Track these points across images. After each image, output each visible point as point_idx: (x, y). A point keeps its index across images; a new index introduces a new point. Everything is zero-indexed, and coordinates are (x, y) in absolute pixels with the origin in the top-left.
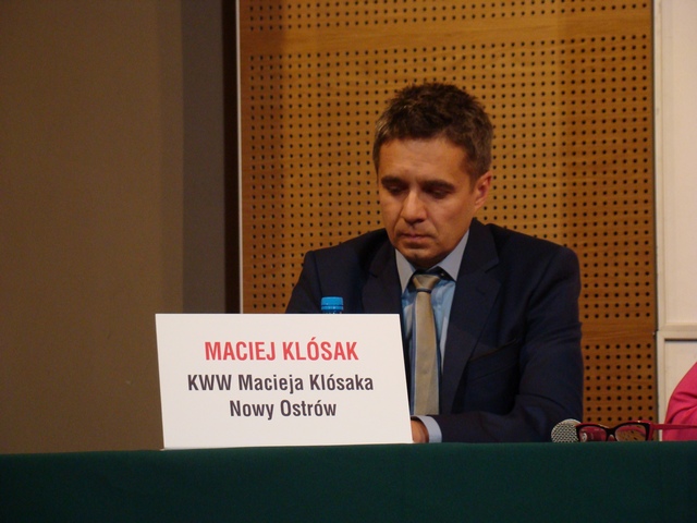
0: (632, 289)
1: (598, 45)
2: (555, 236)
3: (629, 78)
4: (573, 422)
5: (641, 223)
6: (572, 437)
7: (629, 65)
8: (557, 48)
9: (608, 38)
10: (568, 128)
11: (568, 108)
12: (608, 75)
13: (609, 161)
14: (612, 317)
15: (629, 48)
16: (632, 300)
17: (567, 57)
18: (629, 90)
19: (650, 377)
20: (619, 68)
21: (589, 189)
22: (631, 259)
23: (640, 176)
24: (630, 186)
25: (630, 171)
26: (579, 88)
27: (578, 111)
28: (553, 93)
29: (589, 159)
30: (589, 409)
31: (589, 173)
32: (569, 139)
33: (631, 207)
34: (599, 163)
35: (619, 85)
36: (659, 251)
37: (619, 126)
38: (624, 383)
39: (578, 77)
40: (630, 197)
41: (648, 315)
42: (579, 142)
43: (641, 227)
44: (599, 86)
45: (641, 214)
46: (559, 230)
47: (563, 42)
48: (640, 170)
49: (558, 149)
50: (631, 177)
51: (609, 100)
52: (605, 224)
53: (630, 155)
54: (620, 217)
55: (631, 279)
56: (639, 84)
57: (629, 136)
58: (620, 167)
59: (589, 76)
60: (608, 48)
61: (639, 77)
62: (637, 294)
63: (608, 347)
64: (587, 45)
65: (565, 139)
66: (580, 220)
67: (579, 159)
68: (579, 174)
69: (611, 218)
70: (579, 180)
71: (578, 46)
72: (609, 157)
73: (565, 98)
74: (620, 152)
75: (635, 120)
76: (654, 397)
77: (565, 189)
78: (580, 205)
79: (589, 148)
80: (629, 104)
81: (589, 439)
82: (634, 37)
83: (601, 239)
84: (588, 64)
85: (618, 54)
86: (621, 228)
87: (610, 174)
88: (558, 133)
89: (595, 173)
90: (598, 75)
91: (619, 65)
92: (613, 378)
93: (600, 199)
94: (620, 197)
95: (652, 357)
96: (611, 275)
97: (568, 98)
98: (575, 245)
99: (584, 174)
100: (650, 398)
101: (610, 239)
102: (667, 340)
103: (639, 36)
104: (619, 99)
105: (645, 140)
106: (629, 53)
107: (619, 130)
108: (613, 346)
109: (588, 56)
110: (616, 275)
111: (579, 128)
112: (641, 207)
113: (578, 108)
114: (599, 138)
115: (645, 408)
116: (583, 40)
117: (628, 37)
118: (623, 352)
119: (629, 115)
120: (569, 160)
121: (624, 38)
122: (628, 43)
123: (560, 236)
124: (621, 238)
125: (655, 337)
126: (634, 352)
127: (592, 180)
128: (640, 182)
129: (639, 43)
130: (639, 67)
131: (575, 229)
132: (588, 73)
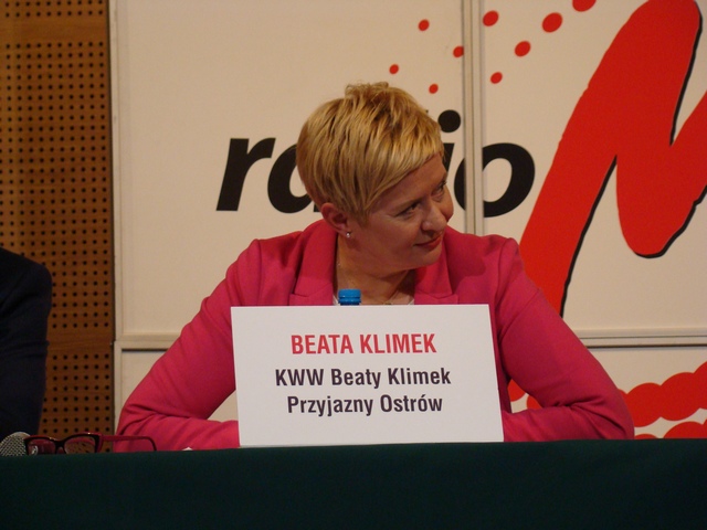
0: (90, 299)
1: (55, 51)
2: (12, 244)
3: (87, 86)
4: (22, 435)
5: (100, 232)
6: (20, 451)
7: (86, 72)
8: (13, 52)
9: (65, 44)
10: (25, 134)
11: (25, 114)
12: (65, 81)
13: (67, 168)
14: (70, 326)
15: (86, 55)
16: (91, 310)
17: (24, 62)
18: (87, 97)
19: (107, 387)
20: (76, 75)
21: (48, 197)
22: (90, 268)
23: (99, 184)
24: (89, 195)
25: (89, 180)
26: (35, 94)
27: (36, 117)
28: (9, 99)
29: (47, 166)
30: (45, 421)
31: (47, 181)
32: (26, 146)
33: (89, 216)
34: (57, 170)
35: (77, 92)
36: (117, 261)
37: (77, 133)
38: (81, 394)
39: (35, 82)
40: (89, 205)
41: (106, 325)
42: (36, 149)
43: (100, 237)
44: (56, 92)
45: (100, 223)
46: (16, 239)
47: (18, 46)
48: (99, 179)
49: (15, 156)
50: (89, 185)
51: (66, 107)
52: (64, 232)
53: (89, 164)
54: (79, 225)
55: (90, 288)
56: (97, 91)
57: (88, 144)
58: (78, 175)
59: (45, 82)
60: (65, 54)
61: (97, 85)
62: (96, 304)
63: (65, 357)
64: (44, 50)
65: (22, 145)
66: (38, 228)
67: (37, 167)
68: (37, 181)
69: (69, 227)
70: (37, 188)
71: (34, 51)
72: (68, 165)
73: (21, 103)
74: (78, 160)
75: (93, 128)
76: (111, 408)
77: (23, 197)
78: (38, 212)
79: (47, 155)
80: (88, 112)
81: (40, 452)
82: (91, 44)
83: (59, 248)
84: (45, 69)
85: (76, 61)
86: (79, 236)
87: (68, 183)
88: (15, 139)
89: (53, 181)
90: (55, 81)
91: (76, 72)
92: (71, 389)
93: (58, 207)
94: (79, 205)
95: (110, 367)
96: (70, 284)
97: (24, 104)
98: (33, 254)
99: (42, 181)
100: (107, 408)
101: (69, 248)
102: (124, 350)
103: (96, 43)
104: (77, 107)
105: (104, 148)
106: (86, 60)
107: (77, 137)
108: (71, 356)
109: (45, 62)
110: (75, 284)
111: (36, 134)
112: (100, 216)
113: (36, 114)
114: (57, 145)
115: (102, 419)
116: (39, 46)
117: (86, 44)
118: (81, 362)
119: (87, 123)
120: (26, 167)
121: (80, 45)
122: (85, 50)
123: (17, 245)
124: (80, 247)
125: (112, 347)
126: (91, 362)
127: (51, 188)
128: (99, 190)
129: (96, 50)
130: (97, 75)
131: (33, 238)
132: (45, 78)
